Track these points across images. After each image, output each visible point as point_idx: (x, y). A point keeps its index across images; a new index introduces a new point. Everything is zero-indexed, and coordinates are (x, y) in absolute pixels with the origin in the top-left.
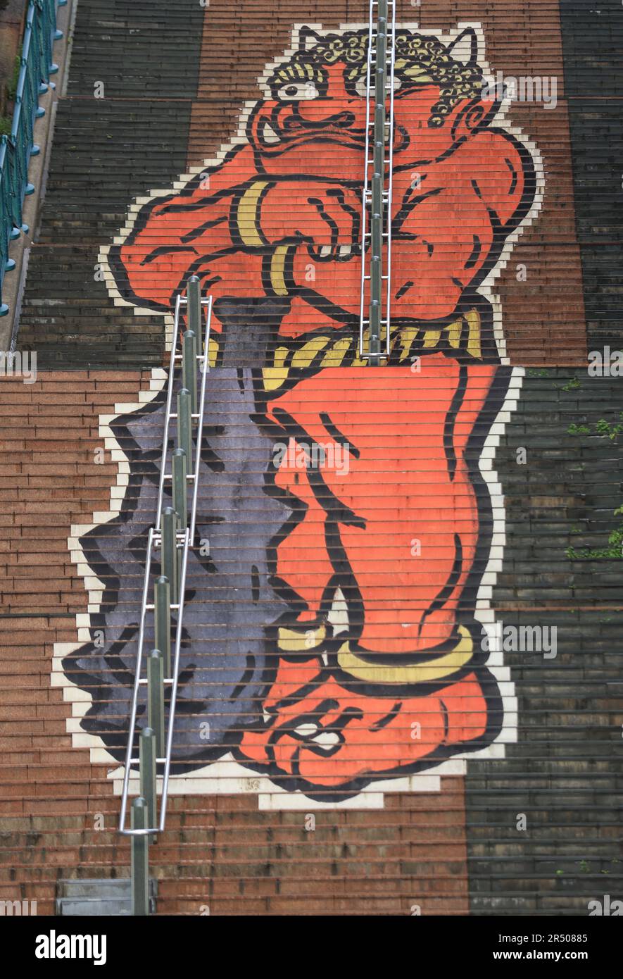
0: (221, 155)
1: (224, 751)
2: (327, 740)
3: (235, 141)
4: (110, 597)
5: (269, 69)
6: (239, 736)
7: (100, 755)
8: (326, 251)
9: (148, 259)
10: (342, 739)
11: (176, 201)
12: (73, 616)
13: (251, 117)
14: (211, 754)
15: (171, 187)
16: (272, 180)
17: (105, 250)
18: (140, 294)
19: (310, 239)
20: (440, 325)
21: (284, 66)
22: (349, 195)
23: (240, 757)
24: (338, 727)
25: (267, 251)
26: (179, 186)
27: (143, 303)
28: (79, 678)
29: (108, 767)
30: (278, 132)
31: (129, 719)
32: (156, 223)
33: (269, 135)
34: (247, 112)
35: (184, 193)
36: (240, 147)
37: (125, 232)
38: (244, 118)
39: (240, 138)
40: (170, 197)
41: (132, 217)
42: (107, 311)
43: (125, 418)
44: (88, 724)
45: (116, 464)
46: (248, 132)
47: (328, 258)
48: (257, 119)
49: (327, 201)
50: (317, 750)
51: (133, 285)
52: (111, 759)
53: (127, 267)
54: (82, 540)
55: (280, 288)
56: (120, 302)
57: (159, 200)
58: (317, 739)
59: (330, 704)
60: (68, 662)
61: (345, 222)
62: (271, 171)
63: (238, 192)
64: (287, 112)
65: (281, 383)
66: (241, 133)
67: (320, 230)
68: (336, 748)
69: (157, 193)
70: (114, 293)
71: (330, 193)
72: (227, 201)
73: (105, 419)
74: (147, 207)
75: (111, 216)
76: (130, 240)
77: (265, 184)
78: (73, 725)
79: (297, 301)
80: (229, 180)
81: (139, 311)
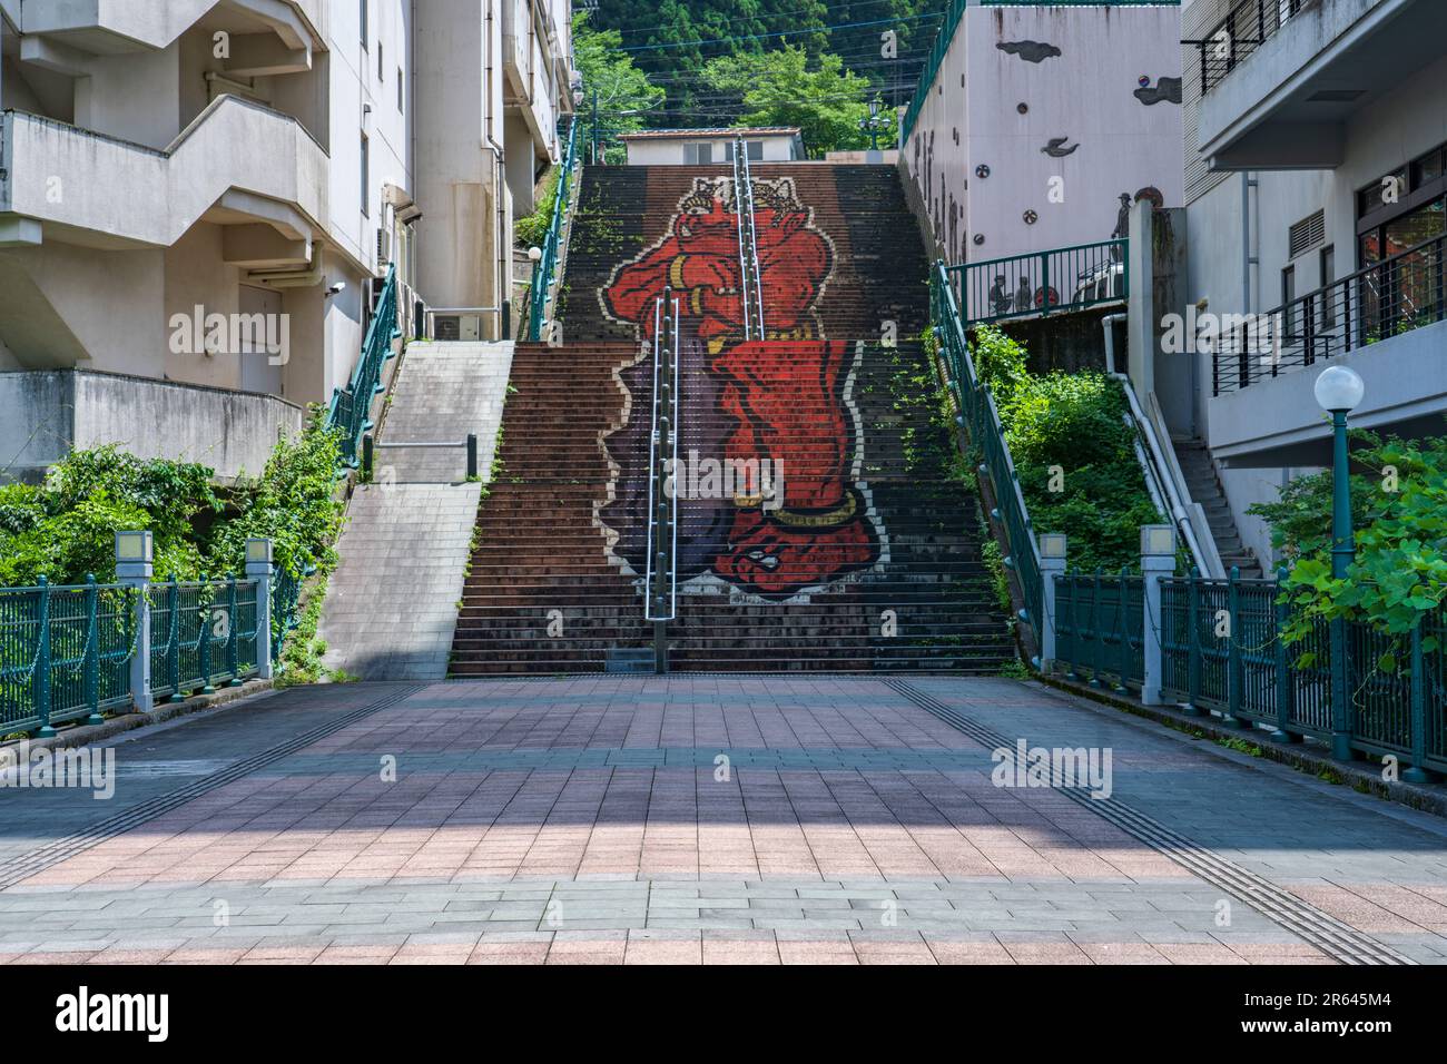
0: (660, 242)
1: (705, 568)
2: (771, 561)
3: (667, 235)
4: (624, 473)
5: (682, 201)
6: (714, 560)
7: (627, 570)
8: (722, 290)
9: (624, 295)
10: (780, 561)
11: (635, 267)
12: (604, 484)
13: (675, 223)
14: (698, 571)
15: (633, 259)
16: (689, 255)
17: (600, 290)
18: (620, 313)
19: (710, 286)
20: (788, 330)
21: (689, 199)
22: (730, 262)
23: (715, 571)
24: (775, 553)
25: (688, 290)
26: (638, 258)
27: (621, 318)
28: (610, 523)
29: (632, 578)
30: (690, 230)
31: (646, 548)
32: (626, 277)
33: (686, 233)
34: (673, 220)
35: (641, 262)
36: (670, 238)
37: (610, 282)
38: (671, 223)
39: (670, 233)
40: (633, 264)
41: (613, 274)
42: (602, 323)
43: (627, 369)
44: (617, 550)
45: (624, 396)
46: (674, 230)
47: (724, 294)
48: (678, 225)
49: (718, 266)
50: (765, 568)
51: (615, 308)
52: (632, 572)
53: (613, 299)
54: (605, 440)
55: (697, 310)
56: (609, 318)
57: (627, 265)
58: (764, 561)
59: (769, 539)
60: (602, 512)
61: (729, 276)
62: (687, 250)
63: (670, 261)
64: (694, 220)
65: (719, 350)
66: (670, 231)
67: (716, 281)
68: (776, 567)
69: (626, 262)
70: (605, 313)
71: (720, 261)
72: (664, 266)
73: (616, 370)
74: (620, 270)
75: (602, 274)
76: (612, 286)
77: (684, 257)
78: (608, 551)
79: (709, 318)
80: (665, 255)
81: (619, 322)
